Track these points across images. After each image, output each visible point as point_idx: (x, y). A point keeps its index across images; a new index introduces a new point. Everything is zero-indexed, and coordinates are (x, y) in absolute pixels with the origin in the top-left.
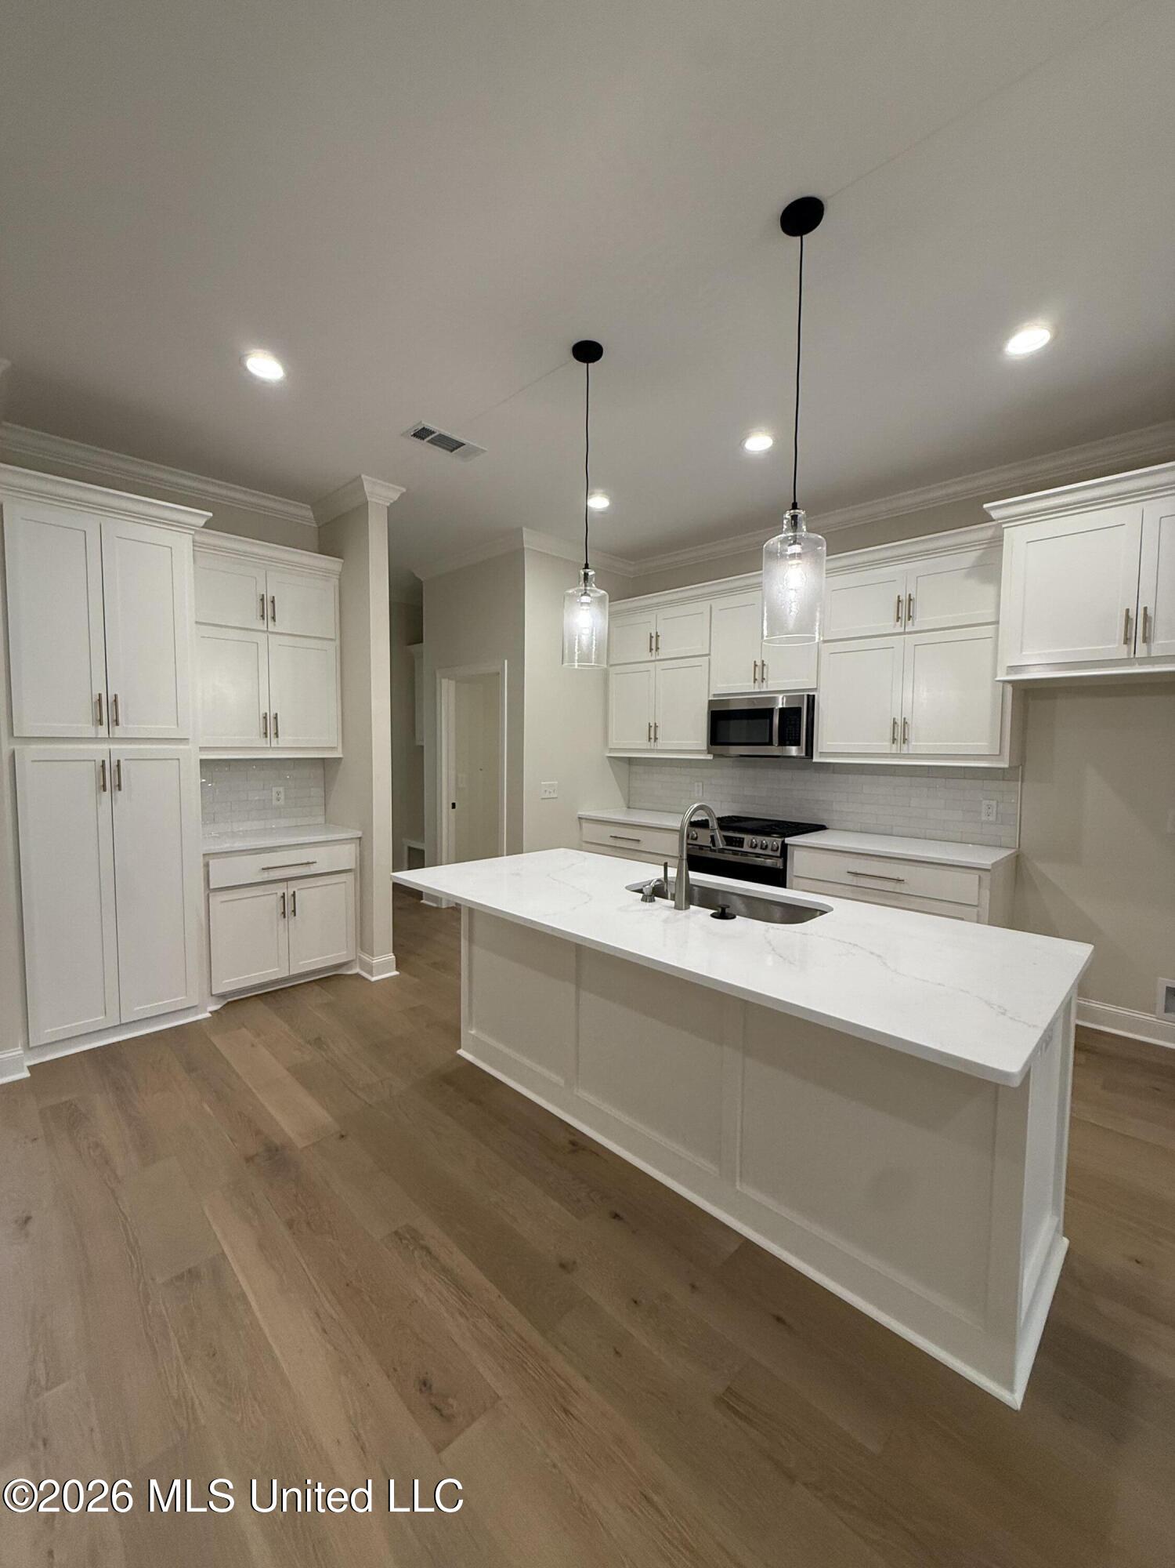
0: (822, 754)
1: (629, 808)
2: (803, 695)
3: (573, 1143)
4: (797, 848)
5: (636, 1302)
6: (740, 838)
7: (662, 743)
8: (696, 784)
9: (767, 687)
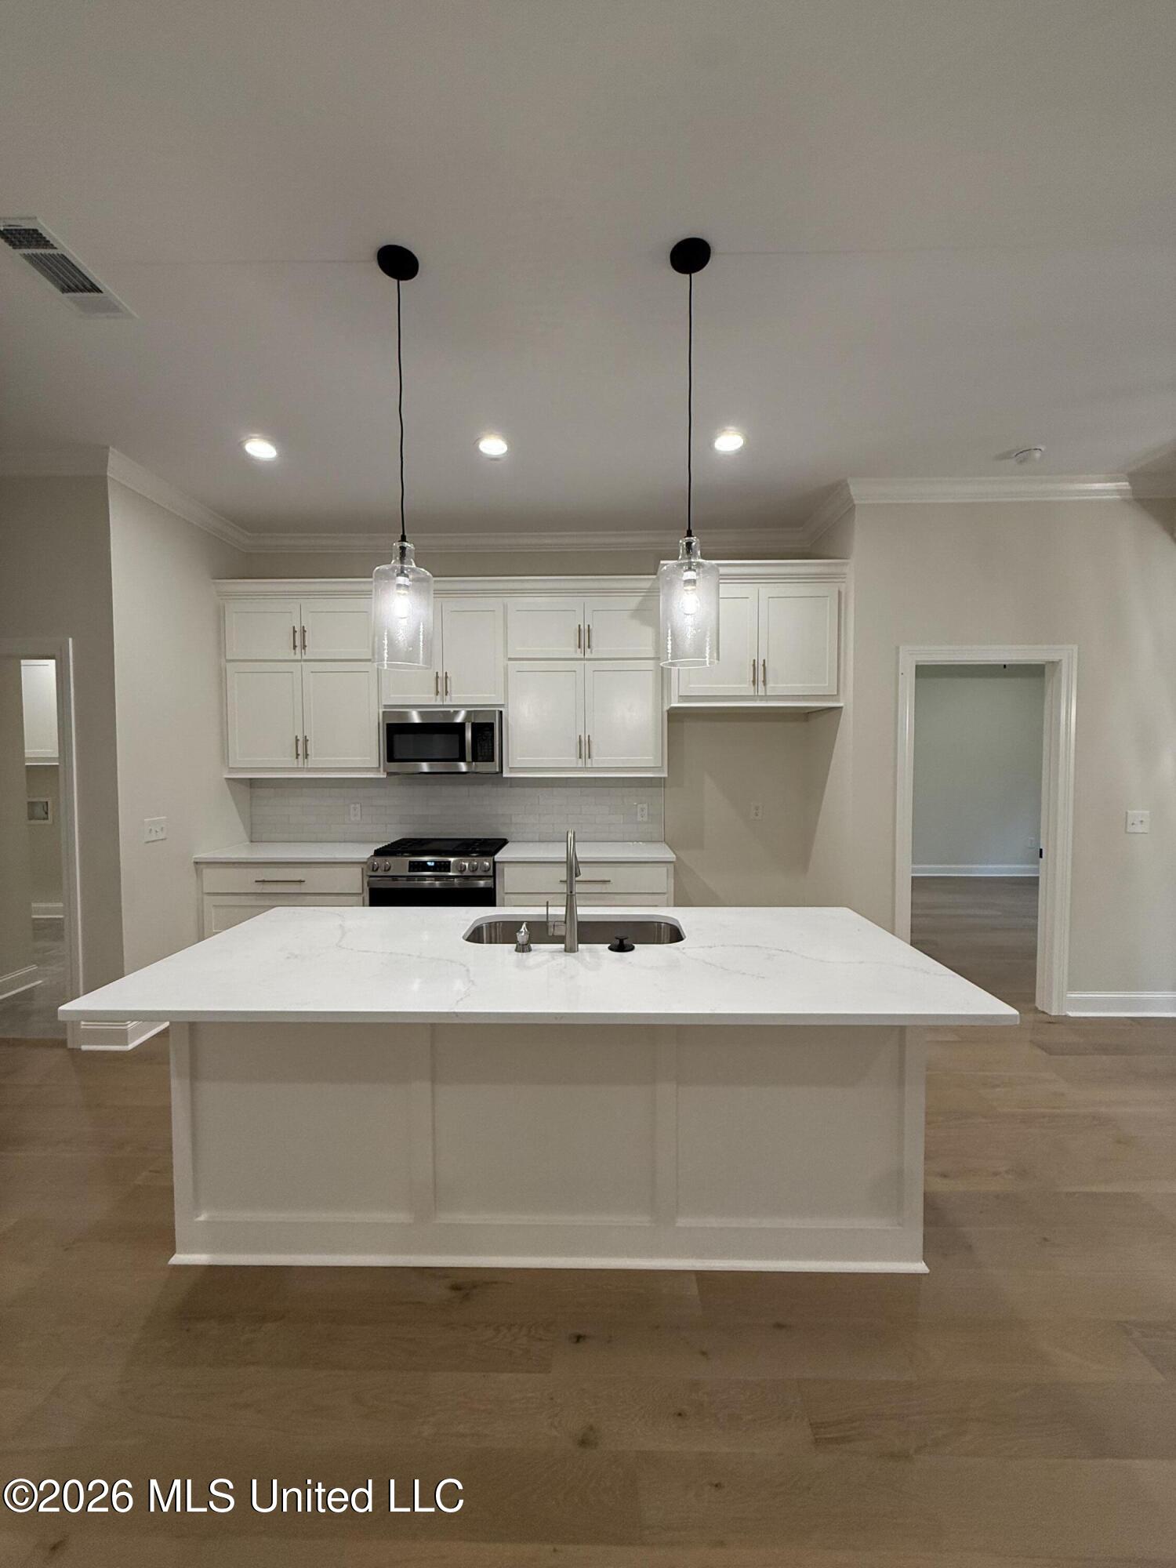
0: (512, 769)
1: (252, 842)
2: (495, 711)
3: (456, 1288)
4: (506, 865)
5: (680, 1415)
6: (445, 862)
7: (314, 761)
8: (353, 806)
9: (451, 700)
